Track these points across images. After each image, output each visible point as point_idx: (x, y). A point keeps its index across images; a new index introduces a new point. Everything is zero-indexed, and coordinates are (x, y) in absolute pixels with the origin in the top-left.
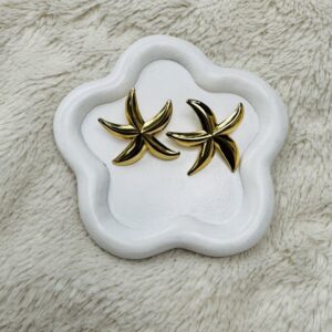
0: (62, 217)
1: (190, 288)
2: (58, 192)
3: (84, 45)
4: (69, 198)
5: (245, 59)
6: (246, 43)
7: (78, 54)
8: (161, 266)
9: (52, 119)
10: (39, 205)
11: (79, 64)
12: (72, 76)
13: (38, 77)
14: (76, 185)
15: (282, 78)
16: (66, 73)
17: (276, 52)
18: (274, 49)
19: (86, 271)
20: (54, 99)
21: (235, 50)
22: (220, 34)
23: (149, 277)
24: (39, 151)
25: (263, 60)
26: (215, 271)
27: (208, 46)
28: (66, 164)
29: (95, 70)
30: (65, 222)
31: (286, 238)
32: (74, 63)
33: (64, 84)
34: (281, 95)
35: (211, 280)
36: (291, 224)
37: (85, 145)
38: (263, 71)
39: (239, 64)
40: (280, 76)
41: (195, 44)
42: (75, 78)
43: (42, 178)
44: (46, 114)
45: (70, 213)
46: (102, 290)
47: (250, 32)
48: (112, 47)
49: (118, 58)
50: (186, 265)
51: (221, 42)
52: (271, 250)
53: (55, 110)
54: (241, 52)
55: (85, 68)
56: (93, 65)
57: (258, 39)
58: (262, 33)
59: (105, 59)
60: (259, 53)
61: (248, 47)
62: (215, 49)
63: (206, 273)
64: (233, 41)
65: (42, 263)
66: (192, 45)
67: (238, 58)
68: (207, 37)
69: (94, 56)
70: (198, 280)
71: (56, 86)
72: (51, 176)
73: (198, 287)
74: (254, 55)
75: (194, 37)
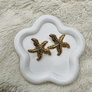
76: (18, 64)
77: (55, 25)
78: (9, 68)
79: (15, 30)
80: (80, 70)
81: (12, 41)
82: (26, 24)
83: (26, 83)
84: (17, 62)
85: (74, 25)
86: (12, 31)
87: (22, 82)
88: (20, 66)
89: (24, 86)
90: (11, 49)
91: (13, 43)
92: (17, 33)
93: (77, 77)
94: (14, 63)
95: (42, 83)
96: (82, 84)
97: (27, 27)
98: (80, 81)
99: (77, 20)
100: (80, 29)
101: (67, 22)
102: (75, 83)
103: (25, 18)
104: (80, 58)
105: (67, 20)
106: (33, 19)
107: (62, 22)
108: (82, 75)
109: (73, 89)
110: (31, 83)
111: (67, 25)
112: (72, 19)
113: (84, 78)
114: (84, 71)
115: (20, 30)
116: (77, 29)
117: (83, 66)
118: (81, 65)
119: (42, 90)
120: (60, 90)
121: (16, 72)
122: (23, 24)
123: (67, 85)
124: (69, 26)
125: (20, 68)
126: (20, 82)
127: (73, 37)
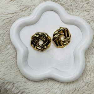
0: (11, 64)
1: (52, 92)
2: (10, 55)
3: (23, 3)
4: (14, 58)
5: (80, 12)
6: (81, 6)
7: (20, 6)
8: (44, 84)
9: (10, 29)
10: (4, 58)
11: (20, 10)
12: (18, 14)
13: (5, 13)
14: (17, 53)
15: (92, 20)
16: (15, 13)
17: (91, 11)
18: (91, 9)
19: (19, 82)
20: (11, 22)
21: (76, 8)
22: (72, 2)
23: (39, 87)
24: (5, 40)
25: (86, 13)
26: (62, 87)
27: (67, 6)
28: (13, 46)
29: (26, 12)
30: (12, 66)
31: (87, 78)
32: (18, 9)
33: (15, 17)
34: (91, 26)
35: (60, 90)
36: (90, 73)
37: (21, 40)
38: (86, 17)
39: (77, 14)
40: (91, 19)
41: (62, 5)
42: (18, 15)
43: (5, 49)
44: (8, 28)
45: (14, 63)
46: (23, 89)
47: (83, 2)
48: (32, 4)
49: (34, 8)
50: (52, 84)
51: (72, 5)
52: (82, 82)
53: (11, 26)
54: (79, 9)
55: (23, 11)
56: (25, 10)
57: (85, 5)
58: (87, 3)
59: (30, 8)
60: (85, 10)
61: (82, 8)
62: (69, 8)
63: (58, 87)
64: (76, 5)
65: (4, 77)
66: (61, 6)
67: (77, 12)
68: (67, 3)
69: (26, 7)
70: (56, 89)
71: (12, 17)
72: (8, 49)
73: (56, 91)
74: (83, 11)
75: (62, 3)
76: (15, 59)
77: (57, 13)
78: (4, 63)
79: (11, 19)
80: (86, 66)
81: (8, 32)
82: (24, 12)
83: (24, 80)
84: (13, 56)
85: (80, 13)
86: (7, 21)
87: (20, 78)
88: (16, 61)
89: (22, 83)
90: (7, 41)
91: (9, 34)
92: (13, 23)
93: (83, 73)
94: (10, 57)
95: (42, 80)
96: (89, 81)
97: (24, 16)
98: (86, 78)
99: (84, 8)
100: (87, 18)
101: (72, 10)
102: (81, 81)
103: (22, 5)
104: (86, 52)
105: (72, 7)
106: (32, 6)
107: (66, 10)
108: (88, 71)
109: (78, 87)
110: (30, 80)
111: (72, 13)
112: (78, 6)
113: (90, 74)
114: (91, 66)
115: (17, 19)
116: (84, 18)
117: (90, 61)
118: (87, 60)
119: (42, 87)
120: (62, 88)
121: (12, 67)
122: (20, 12)
123: (71, 82)
124: (74, 15)
125: (17, 63)
126: (17, 78)
127: (79, 27)
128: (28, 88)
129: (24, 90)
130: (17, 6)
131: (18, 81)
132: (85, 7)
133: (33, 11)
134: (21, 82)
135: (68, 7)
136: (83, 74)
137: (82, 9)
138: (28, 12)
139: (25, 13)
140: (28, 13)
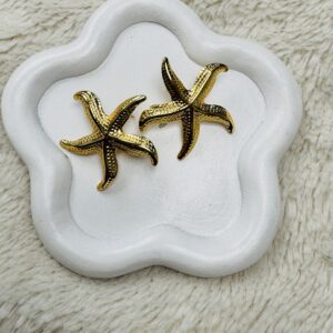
128: (77, 309)
129: (58, 324)
130: (25, 12)
131: (35, 290)
132: (268, 7)
133: (82, 27)
134: (47, 294)
135: (208, 10)
136: (276, 243)
137: (256, 14)
138: (66, 32)
139: (54, 35)
140: (66, 35)
